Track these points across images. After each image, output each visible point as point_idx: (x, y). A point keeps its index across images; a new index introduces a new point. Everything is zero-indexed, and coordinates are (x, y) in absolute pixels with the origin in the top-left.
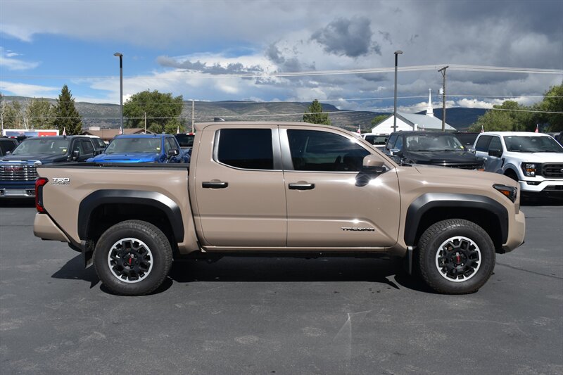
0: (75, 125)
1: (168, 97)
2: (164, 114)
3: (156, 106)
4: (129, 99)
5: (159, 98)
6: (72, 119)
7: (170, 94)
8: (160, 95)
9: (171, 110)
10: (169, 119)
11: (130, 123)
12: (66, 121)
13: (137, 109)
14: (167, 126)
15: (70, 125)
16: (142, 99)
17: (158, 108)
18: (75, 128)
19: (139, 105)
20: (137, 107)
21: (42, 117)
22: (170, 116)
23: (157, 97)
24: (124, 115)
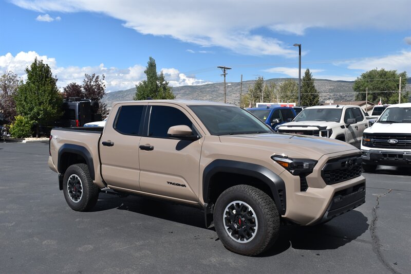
0: (314, 99)
1: (393, 74)
2: (389, 88)
3: (382, 82)
4: (360, 77)
5: (385, 75)
6: (311, 95)
7: (395, 71)
8: (386, 72)
9: (395, 84)
10: (394, 93)
11: (360, 96)
12: (307, 96)
13: (365, 85)
14: (391, 99)
15: (310, 99)
16: (370, 76)
17: (384, 84)
18: (313, 101)
19: (368, 82)
20: (366, 83)
21: (289, 93)
22: (394, 90)
23: (383, 74)
24: (355, 90)
